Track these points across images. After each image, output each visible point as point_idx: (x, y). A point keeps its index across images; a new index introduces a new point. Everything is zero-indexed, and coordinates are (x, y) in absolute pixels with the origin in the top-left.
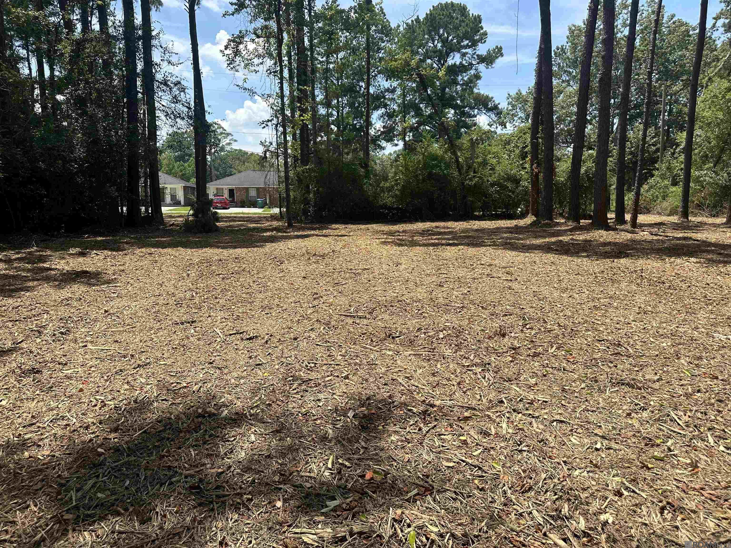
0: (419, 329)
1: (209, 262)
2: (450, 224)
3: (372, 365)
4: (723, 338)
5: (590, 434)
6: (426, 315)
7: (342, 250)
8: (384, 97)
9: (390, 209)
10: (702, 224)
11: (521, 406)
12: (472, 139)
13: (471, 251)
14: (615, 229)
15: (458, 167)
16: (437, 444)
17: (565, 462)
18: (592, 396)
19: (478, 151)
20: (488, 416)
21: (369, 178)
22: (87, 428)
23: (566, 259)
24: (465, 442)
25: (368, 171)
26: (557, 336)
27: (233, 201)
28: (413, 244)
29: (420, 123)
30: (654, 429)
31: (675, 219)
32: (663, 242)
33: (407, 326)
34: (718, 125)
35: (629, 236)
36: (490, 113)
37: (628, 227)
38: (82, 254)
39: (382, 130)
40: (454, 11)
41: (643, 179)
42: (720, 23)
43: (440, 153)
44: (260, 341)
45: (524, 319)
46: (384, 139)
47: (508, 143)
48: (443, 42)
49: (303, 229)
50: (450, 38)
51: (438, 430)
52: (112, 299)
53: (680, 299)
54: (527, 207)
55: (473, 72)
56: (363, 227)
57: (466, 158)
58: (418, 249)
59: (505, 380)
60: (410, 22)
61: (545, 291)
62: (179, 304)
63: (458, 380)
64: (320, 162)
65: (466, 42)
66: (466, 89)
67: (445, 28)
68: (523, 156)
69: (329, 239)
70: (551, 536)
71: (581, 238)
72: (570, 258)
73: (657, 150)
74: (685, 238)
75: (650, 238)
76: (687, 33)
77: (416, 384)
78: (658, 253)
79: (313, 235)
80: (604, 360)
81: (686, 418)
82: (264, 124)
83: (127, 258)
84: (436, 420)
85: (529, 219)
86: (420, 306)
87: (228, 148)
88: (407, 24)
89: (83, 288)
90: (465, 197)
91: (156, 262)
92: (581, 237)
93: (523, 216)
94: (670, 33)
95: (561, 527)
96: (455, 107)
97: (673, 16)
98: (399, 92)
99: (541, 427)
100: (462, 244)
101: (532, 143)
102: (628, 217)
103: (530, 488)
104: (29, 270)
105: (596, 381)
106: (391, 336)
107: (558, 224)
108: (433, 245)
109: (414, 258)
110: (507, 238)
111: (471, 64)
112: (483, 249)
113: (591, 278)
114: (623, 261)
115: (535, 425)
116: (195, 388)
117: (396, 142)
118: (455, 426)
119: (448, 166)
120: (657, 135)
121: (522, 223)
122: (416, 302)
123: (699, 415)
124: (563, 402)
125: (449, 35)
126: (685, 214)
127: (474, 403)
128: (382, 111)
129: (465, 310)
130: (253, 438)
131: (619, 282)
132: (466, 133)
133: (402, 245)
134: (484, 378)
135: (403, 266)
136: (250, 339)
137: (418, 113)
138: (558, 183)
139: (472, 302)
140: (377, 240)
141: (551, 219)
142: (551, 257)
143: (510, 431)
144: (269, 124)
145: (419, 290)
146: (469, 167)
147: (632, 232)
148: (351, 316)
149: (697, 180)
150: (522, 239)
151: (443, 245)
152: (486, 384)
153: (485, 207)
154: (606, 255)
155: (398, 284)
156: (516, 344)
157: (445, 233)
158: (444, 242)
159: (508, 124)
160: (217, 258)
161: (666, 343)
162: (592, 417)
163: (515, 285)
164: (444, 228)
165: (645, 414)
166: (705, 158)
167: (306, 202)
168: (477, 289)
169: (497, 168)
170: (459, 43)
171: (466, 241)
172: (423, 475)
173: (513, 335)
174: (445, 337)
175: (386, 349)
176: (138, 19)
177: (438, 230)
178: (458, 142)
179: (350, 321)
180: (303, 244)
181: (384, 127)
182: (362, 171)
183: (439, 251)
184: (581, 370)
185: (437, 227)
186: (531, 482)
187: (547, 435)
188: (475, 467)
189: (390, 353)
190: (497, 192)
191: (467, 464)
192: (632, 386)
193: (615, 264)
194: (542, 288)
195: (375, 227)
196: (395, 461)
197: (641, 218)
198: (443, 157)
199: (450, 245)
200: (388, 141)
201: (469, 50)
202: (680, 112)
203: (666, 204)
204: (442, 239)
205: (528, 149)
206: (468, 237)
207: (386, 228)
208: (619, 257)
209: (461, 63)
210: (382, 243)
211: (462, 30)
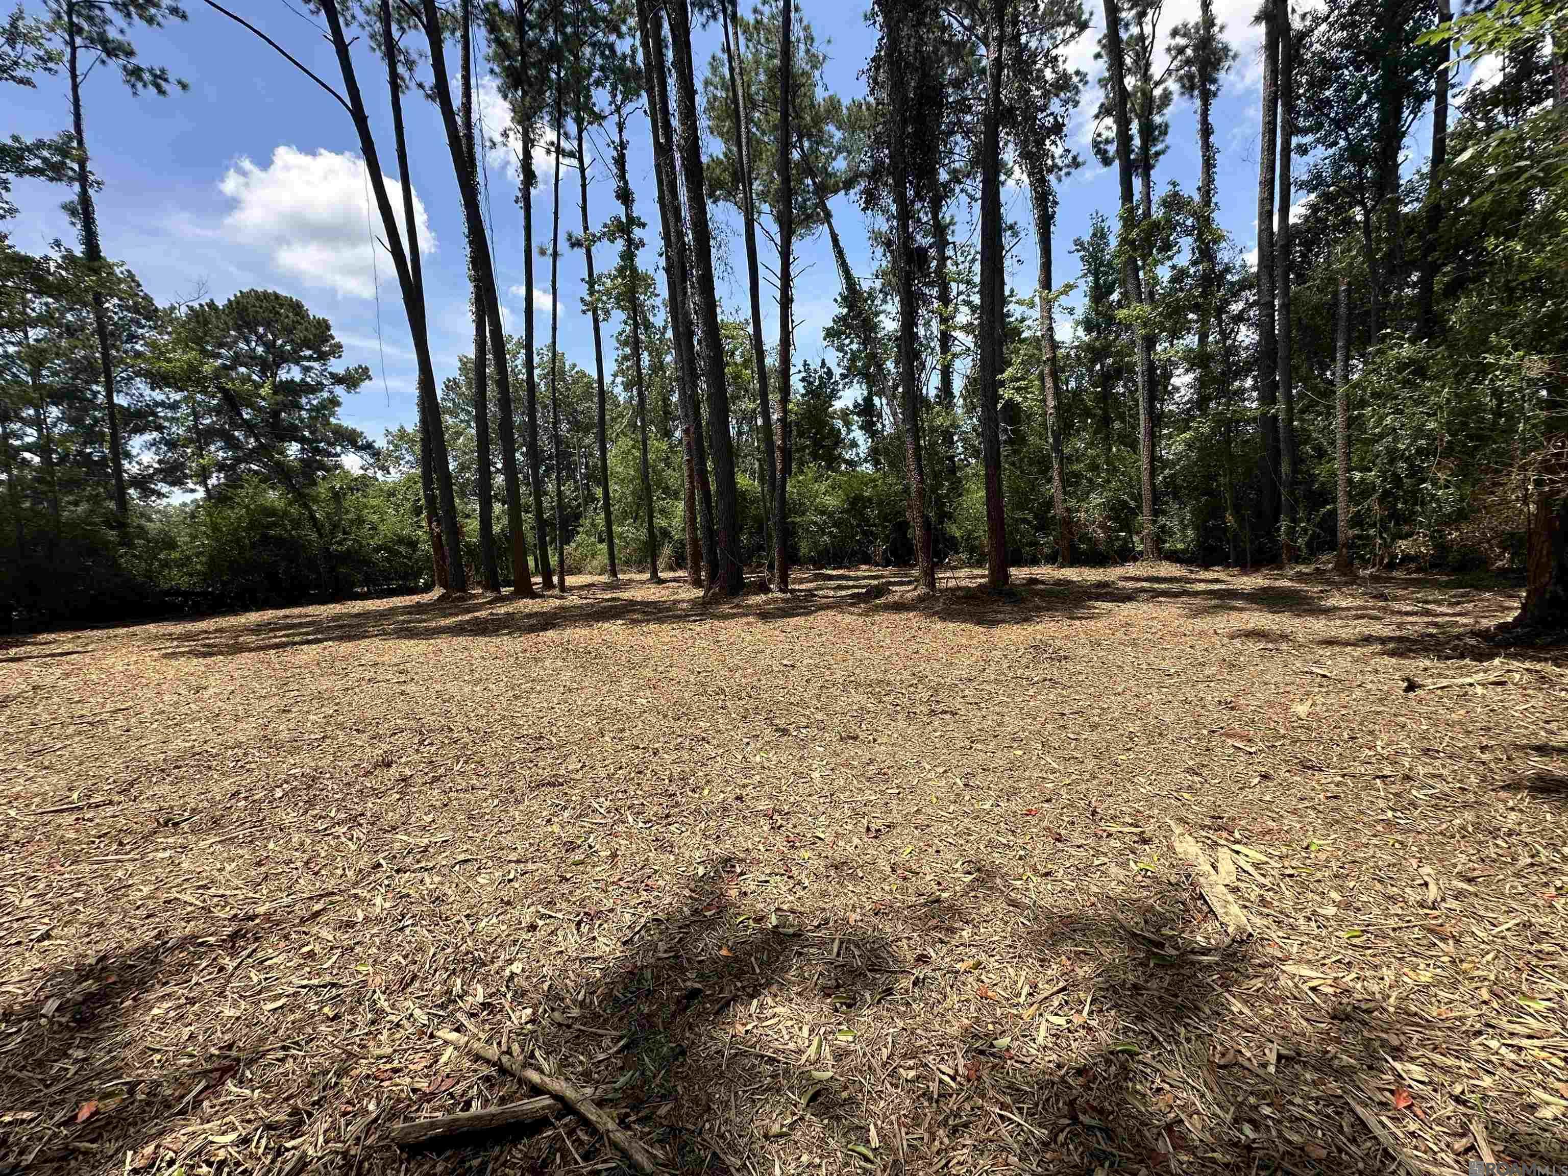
0: (235, 795)
2: (311, 610)
3: (118, 891)
4: (644, 701)
5: (501, 862)
6: (253, 766)
7: (61, 682)
8: (154, 414)
9: (186, 595)
10: (630, 581)
11: (409, 860)
12: (333, 487)
13: (346, 647)
14: (542, 596)
15: (315, 525)
16: (255, 979)
17: (467, 916)
18: (507, 812)
19: (346, 504)
20: (356, 896)
21: (130, 545)
23: (481, 641)
24: (311, 955)
25: (127, 533)
26: (465, 746)
28: (238, 649)
29: (238, 460)
30: (576, 830)
31: (604, 578)
32: (592, 605)
33: (209, 796)
34: (631, 481)
35: (558, 602)
36: (362, 453)
37: (557, 592)
39: (156, 466)
40: (281, 306)
41: (567, 538)
42: (619, 380)
43: (281, 505)
45: (421, 733)
46: (163, 480)
47: (391, 494)
48: (265, 344)
50: (279, 342)
51: (259, 955)
53: (606, 668)
54: (432, 576)
55: (325, 395)
56: (122, 631)
57: (328, 514)
58: (246, 658)
59: (386, 831)
60: (196, 306)
61: (452, 688)
63: (306, 857)
65: (308, 353)
66: (316, 418)
67: (268, 326)
68: (417, 512)
69: (25, 666)
70: (439, 1034)
71: (503, 610)
72: (487, 639)
73: (579, 505)
74: (613, 599)
75: (579, 602)
76: (589, 385)
77: (221, 892)
78: (586, 620)
80: (523, 762)
81: (608, 803)
84: (257, 939)
85: (437, 592)
86: (240, 752)
88: (191, 308)
90: (333, 569)
92: (502, 610)
93: (427, 588)
94: (574, 382)
95: (452, 1013)
96: (302, 440)
97: (575, 365)
98: (184, 409)
99: (437, 879)
100: (330, 639)
101: (426, 496)
102: (555, 579)
103: (414, 977)
105: (513, 791)
106: (171, 824)
107: (474, 596)
108: (277, 646)
109: (236, 675)
110: (404, 622)
111: (320, 383)
112: (366, 642)
113: (512, 660)
114: (550, 633)
115: (428, 880)
117: (191, 485)
118: (294, 936)
119: (297, 524)
120: (576, 489)
121: (426, 598)
122: (232, 748)
123: (620, 795)
124: (470, 834)
125: (276, 337)
126: (614, 573)
127: (330, 885)
128: (148, 437)
129: (328, 741)
131: (542, 660)
132: (324, 478)
133: (211, 655)
134: (351, 840)
135: (211, 691)
137: (231, 443)
138: (468, 545)
139: (341, 726)
140: (156, 653)
141: (465, 591)
142: (462, 641)
143: (387, 905)
145: (240, 726)
146: (335, 526)
147: (562, 598)
148: (72, 809)
149: (621, 536)
150: (425, 621)
151: (295, 644)
152: (353, 847)
153: (368, 580)
154: (532, 629)
155: (198, 724)
156: (407, 772)
157: (301, 625)
158: (297, 639)
159: (391, 469)
161: (590, 722)
162: (506, 840)
163: (411, 688)
164: (300, 616)
165: (566, 814)
166: (625, 515)
168: (350, 704)
169: (381, 527)
170: (295, 351)
171: (337, 633)
172: (220, 1048)
173: (403, 760)
174: (286, 794)
175: (157, 850)
177: (289, 621)
178: (312, 491)
179: (69, 819)
181: (160, 462)
182: (112, 535)
183: (288, 655)
184: (495, 782)
185: (286, 617)
186: (414, 968)
187: (446, 888)
188: (324, 986)
189: (167, 854)
190: (388, 560)
191: (311, 988)
192: (553, 785)
193: (540, 639)
194: (448, 685)
195: (152, 628)
196: (158, 1051)
197: (570, 580)
198: (285, 513)
199: (308, 642)
200: (172, 484)
201: (316, 365)
202: (595, 466)
203: (595, 563)
204: (294, 635)
205: (422, 502)
206: (341, 627)
207: (178, 629)
208: (545, 629)
209: (303, 380)
210: (166, 656)
211: (298, 335)
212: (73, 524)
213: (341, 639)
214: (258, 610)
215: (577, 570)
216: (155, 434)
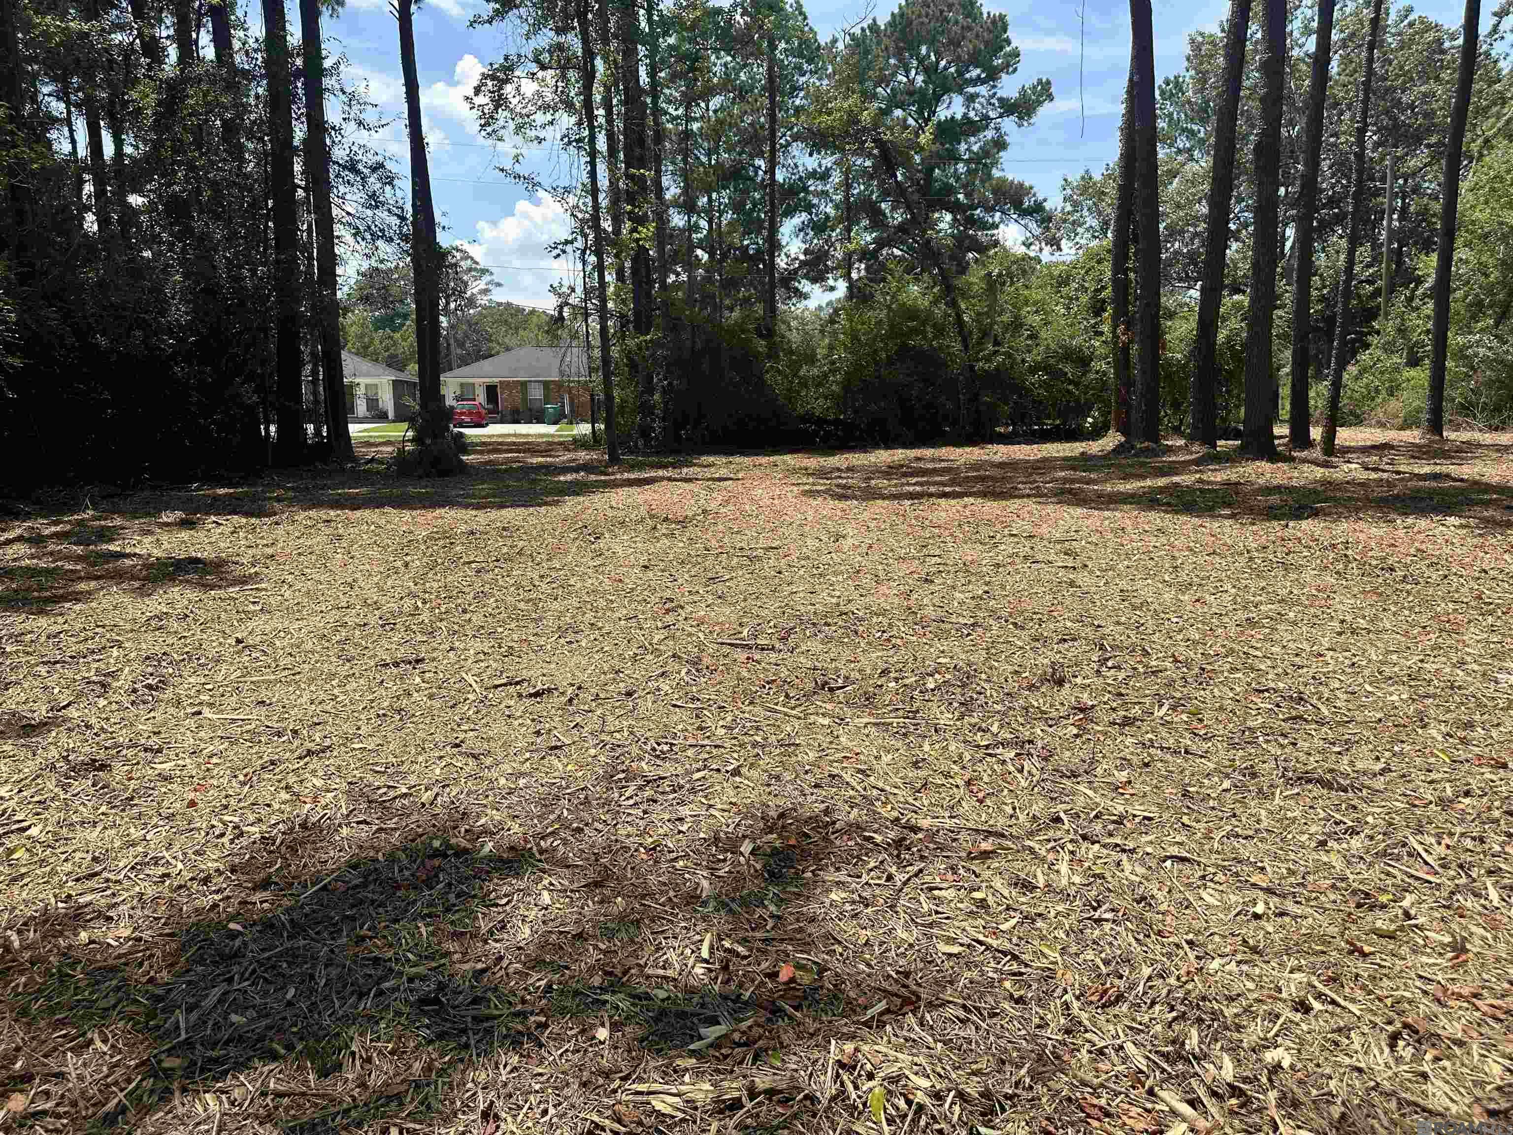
0: (885, 672)
1: (447, 536)
2: (945, 452)
3: (789, 746)
5: (1243, 884)
6: (899, 642)
7: (723, 510)
8: (805, 189)
9: (821, 422)
10: (1470, 446)
11: (1098, 827)
12: (989, 274)
13: (990, 508)
14: (1293, 459)
15: (960, 333)
16: (926, 908)
17: (1190, 943)
18: (1245, 806)
19: (1002, 298)
20: (1031, 849)
21: (777, 359)
22: (206, 881)
23: (1187, 522)
24: (982, 904)
25: (774, 343)
26: (1171, 683)
27: (495, 411)
28: (871, 495)
29: (880, 243)
30: (1374, 874)
31: (1413, 436)
32: (1390, 484)
33: (859, 665)
34: (1504, 238)
35: (1319, 472)
36: (1026, 220)
37: (1317, 453)
38: (187, 524)
39: (802, 257)
40: (950, 7)
41: (1347, 354)
42: (1507, 23)
43: (924, 303)
44: (558, 700)
45: (1102, 648)
46: (806, 276)
47: (1063, 281)
48: (926, 71)
49: (640, 466)
50: (943, 63)
51: (928, 879)
52: (249, 616)
53: (1427, 602)
54: (1107, 413)
55: (990, 134)
56: (764, 460)
57: (978, 314)
58: (879, 506)
59: (1064, 776)
60: (857, 31)
61: (1145, 589)
62: (387, 624)
63: (967, 777)
64: (674, 326)
65: (975, 73)
66: (975, 171)
67: (932, 43)
68: (1097, 308)
69: (695, 487)
70: (1164, 1094)
71: (1220, 477)
72: (1196, 521)
73: (1377, 293)
74: (1436, 477)
75: (1363, 475)
76: (1437, 47)
77: (880, 785)
78: (1379, 508)
79: (662, 479)
80: (1268, 731)
81: (1441, 850)
82: (558, 249)
83: (280, 530)
84: (922, 858)
85: (1111, 440)
86: (885, 622)
87: (483, 300)
88: (853, 37)
89: (192, 594)
90: (975, 396)
91: (340, 537)
92: (1218, 476)
93: (1097, 433)
94: (1402, 46)
95: (1184, 1076)
96: (955, 208)
97: (1409, 10)
98: (836, 177)
99: (1140, 870)
100: (970, 495)
101: (1115, 280)
102: (1316, 433)
103: (1120, 998)
104: (79, 559)
105: (1254, 775)
106: (826, 687)
107: (1170, 450)
108: (912, 496)
109: (872, 525)
110: (1065, 480)
111: (986, 118)
112: (1016, 503)
113: (1243, 560)
114: (1306, 525)
115: (1127, 867)
116: (426, 797)
117: (831, 282)
118: (961, 871)
119: (940, 331)
120: (1375, 260)
121: (1095, 447)
122: (878, 615)
123: (1468, 843)
124: (1185, 820)
125: (939, 57)
126: (1436, 426)
127: (1000, 823)
128: (801, 218)
129: (980, 630)
130: (546, 898)
131: (1299, 568)
132: (976, 261)
133: (846, 498)
134: (1021, 771)
135: (850, 541)
136: (537, 694)
137: (877, 220)
138: (1169, 363)
139: (994, 614)
140: (795, 489)
141: (1157, 441)
142: (1156, 518)
143: (1077, 879)
144: (569, 248)
145: (883, 589)
146: (985, 333)
147: (1326, 465)
148: (743, 646)
149: (1461, 354)
150: (1095, 482)
151: (931, 495)
152: (1024, 784)
153: (1019, 417)
154: (1271, 514)
155: (840, 578)
156: (1086, 699)
157: (934, 472)
158: (932, 489)
159: (1064, 243)
160: (463, 528)
161: (1397, 695)
162: (1246, 850)
163: (1083, 579)
164: (933, 460)
165: (1356, 843)
166: (1477, 308)
167: (646, 409)
168: (1003, 587)
169: (1043, 335)
170: (960, 74)
171: (979, 487)
172: (898, 972)
173: (1079, 680)
174: (938, 688)
175: (817, 714)
176: (295, 34)
177: (921, 465)
178: (961, 281)
179: (741, 655)
180: (640, 499)
181: (806, 252)
182: (761, 345)
183: (923, 508)
184: (1222, 753)
185: (918, 459)
186: (1121, 984)
187: (1153, 888)
188: (1005, 954)
189: (826, 721)
190: (1043, 384)
191: (988, 948)
192: (1328, 785)
193: (1287, 533)
194: (1139, 584)
195: (790, 460)
196: (840, 943)
197: (1345, 436)
198: (929, 313)
199: (945, 495)
200: (814, 281)
201: (983, 90)
202: (1424, 212)
203: (1394, 405)
204: (928, 483)
205: (1107, 293)
206: (983, 479)
207: (813, 462)
208: (1299, 517)
209: (965, 115)
210: (805, 493)
211: (966, 48)
212: (731, 332)
213: (984, 495)
214: (887, 447)
215: (1357, 420)
216: (804, 216)
